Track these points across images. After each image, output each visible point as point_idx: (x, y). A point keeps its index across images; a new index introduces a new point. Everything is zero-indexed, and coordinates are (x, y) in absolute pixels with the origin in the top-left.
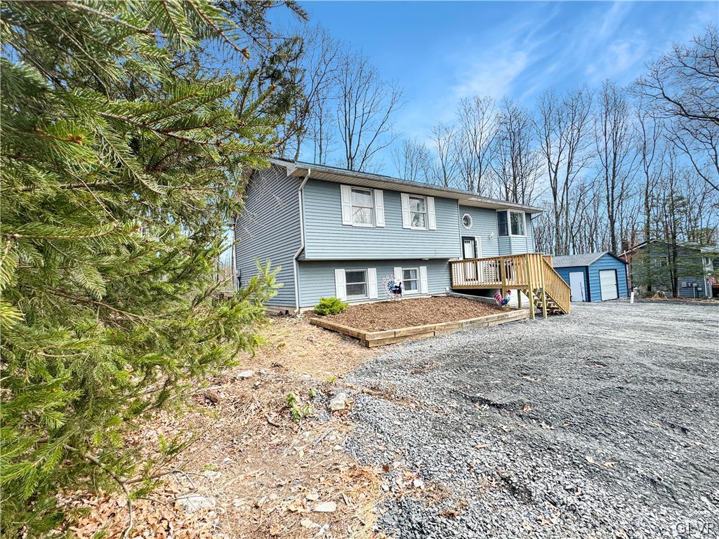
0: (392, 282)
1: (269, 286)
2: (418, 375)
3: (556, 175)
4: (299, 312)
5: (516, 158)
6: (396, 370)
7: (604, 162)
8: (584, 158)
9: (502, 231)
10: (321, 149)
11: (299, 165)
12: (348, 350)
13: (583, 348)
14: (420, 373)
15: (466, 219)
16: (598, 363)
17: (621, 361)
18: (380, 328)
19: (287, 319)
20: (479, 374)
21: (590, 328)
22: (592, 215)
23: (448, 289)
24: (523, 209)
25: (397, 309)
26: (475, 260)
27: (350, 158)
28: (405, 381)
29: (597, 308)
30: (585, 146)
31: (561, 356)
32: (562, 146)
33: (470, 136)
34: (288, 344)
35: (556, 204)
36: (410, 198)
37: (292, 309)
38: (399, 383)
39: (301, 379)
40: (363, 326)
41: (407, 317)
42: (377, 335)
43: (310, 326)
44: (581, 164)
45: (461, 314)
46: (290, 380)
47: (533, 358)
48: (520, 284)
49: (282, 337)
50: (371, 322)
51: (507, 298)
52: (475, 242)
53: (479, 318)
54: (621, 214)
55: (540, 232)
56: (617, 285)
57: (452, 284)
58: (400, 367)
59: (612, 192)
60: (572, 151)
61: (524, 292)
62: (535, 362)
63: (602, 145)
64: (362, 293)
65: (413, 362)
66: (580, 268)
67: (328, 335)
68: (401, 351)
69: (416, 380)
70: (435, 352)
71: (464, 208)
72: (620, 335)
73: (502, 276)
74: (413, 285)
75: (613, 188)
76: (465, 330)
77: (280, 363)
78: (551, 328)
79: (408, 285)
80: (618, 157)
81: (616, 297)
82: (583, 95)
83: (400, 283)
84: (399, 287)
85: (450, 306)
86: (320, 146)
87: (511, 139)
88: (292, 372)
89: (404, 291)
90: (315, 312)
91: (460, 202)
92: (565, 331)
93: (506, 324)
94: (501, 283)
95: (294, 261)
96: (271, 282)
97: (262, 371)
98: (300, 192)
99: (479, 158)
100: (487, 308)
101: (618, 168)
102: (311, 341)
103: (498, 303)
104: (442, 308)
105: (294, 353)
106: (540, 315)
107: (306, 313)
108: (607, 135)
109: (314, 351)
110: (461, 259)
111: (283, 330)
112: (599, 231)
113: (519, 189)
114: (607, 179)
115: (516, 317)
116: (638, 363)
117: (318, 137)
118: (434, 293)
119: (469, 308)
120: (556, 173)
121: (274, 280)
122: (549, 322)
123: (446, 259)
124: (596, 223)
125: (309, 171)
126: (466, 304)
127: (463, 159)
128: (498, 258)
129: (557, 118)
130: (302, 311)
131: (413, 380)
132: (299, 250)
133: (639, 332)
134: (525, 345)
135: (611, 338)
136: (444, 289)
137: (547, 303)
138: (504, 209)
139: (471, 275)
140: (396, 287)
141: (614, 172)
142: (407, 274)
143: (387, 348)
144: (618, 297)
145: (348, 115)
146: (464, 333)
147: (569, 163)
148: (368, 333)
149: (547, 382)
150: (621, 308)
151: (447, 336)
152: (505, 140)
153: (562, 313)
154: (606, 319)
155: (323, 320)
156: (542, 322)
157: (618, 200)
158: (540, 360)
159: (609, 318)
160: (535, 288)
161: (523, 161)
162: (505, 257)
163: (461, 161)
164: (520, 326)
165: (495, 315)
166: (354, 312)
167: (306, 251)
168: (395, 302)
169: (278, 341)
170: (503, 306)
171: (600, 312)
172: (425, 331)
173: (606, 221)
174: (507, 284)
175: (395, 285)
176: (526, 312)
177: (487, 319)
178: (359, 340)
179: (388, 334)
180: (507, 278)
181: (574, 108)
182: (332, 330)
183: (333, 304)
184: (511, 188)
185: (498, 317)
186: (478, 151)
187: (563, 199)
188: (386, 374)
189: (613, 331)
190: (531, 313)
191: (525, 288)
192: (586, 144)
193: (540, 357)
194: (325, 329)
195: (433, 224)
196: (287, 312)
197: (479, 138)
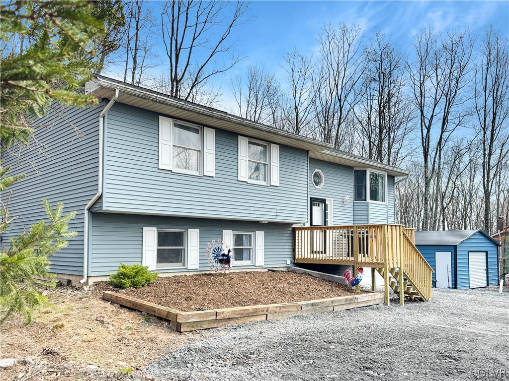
0: (219, 249)
1: (59, 233)
2: (239, 367)
3: (428, 132)
4: (87, 283)
5: (385, 106)
6: (213, 360)
7: (483, 122)
8: (462, 114)
9: (359, 195)
10: (135, 62)
11: (103, 82)
12: (153, 335)
13: (437, 341)
14: (243, 364)
15: (317, 175)
16: (450, 357)
17: (475, 355)
18: (198, 306)
19: (69, 292)
20: (314, 366)
21: (450, 319)
22: (467, 184)
23: (289, 262)
24: (385, 170)
25: (221, 284)
26: (324, 228)
27: (176, 81)
28: (222, 374)
29: (462, 296)
30: (463, 101)
31: (411, 348)
32: (438, 97)
33: (331, 71)
34: (69, 325)
35: (426, 167)
36: (250, 143)
37: (78, 278)
38: (215, 375)
39: (84, 370)
40: (175, 304)
41: (234, 294)
42: (193, 316)
43: (102, 302)
44: (457, 122)
45: (301, 295)
46: (69, 371)
47: (380, 351)
48: (375, 261)
49: (60, 315)
50: (186, 299)
51: (359, 277)
52: (326, 206)
53: (322, 300)
54: (499, 186)
55: (407, 200)
56: (487, 270)
57: (294, 256)
58: (219, 357)
59: (489, 159)
60: (449, 104)
61: (380, 271)
62: (382, 355)
63: (481, 102)
64: (178, 261)
65: (236, 351)
66: (447, 248)
67: (126, 314)
68: (223, 338)
69: (238, 372)
70: (265, 340)
71: (315, 162)
72: (479, 328)
73: (355, 249)
74: (245, 255)
75: (490, 154)
76: (305, 315)
77: (56, 349)
78: (407, 317)
79: (239, 254)
80: (497, 118)
81: (485, 285)
82: (464, 40)
83: (229, 251)
84: (228, 256)
85: (289, 284)
86: (135, 58)
87: (380, 82)
88: (71, 362)
89: (233, 262)
90: (111, 283)
91: (311, 155)
92: (422, 321)
93: (355, 309)
94: (352, 259)
95: (86, 212)
96: (62, 231)
97: (28, 359)
98: (101, 119)
99: (340, 100)
100: (334, 289)
101: (497, 131)
102: (102, 322)
103: (347, 282)
104: (280, 285)
105: (75, 338)
106: (395, 301)
107: (97, 284)
108: (487, 91)
109: (105, 335)
110: (308, 225)
111: (62, 307)
112: (474, 204)
113: (385, 144)
114: (484, 144)
115: (366, 301)
116: (492, 359)
117: (132, 45)
118: (272, 265)
119: (311, 288)
120: (429, 129)
121: (66, 227)
122: (406, 310)
123: (291, 224)
124: (471, 194)
125: (117, 92)
126: (309, 282)
127: (321, 99)
128: (351, 227)
129: (434, 63)
130: (91, 281)
131: (233, 372)
132: (95, 198)
133: (500, 325)
134: (373, 335)
135: (471, 330)
136: (284, 261)
137: (404, 287)
138: (364, 167)
139: (318, 247)
140: (224, 255)
141: (492, 135)
142: (238, 240)
143: (205, 333)
144: (488, 285)
145: (176, 21)
146: (302, 318)
147: (444, 119)
148: (183, 313)
149: (391, 377)
150: (487, 297)
151: (281, 321)
152: (373, 82)
153: (421, 300)
154: (469, 309)
155: (122, 294)
156: (398, 310)
157: (495, 169)
158: (388, 353)
159: (472, 309)
160: (391, 267)
161: (392, 110)
162: (359, 227)
163: (318, 101)
164: (370, 313)
165: (343, 298)
166: (165, 285)
167: (105, 200)
168: (220, 275)
169: (54, 321)
170: (354, 288)
171: (463, 300)
172: (255, 313)
173: (481, 193)
174: (360, 260)
175: (222, 252)
176: (378, 296)
177: (332, 302)
178: (169, 321)
179: (207, 315)
180: (360, 253)
181: (454, 53)
182: (132, 308)
183: (137, 273)
184: (376, 143)
185: (346, 300)
186: (339, 92)
187: (434, 161)
188: (200, 365)
189: (473, 323)
190: (386, 298)
191: (381, 266)
192: (464, 98)
193: (389, 349)
194: (123, 306)
195: (275, 179)
196: (69, 282)
197: (342, 75)
